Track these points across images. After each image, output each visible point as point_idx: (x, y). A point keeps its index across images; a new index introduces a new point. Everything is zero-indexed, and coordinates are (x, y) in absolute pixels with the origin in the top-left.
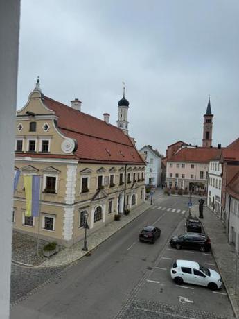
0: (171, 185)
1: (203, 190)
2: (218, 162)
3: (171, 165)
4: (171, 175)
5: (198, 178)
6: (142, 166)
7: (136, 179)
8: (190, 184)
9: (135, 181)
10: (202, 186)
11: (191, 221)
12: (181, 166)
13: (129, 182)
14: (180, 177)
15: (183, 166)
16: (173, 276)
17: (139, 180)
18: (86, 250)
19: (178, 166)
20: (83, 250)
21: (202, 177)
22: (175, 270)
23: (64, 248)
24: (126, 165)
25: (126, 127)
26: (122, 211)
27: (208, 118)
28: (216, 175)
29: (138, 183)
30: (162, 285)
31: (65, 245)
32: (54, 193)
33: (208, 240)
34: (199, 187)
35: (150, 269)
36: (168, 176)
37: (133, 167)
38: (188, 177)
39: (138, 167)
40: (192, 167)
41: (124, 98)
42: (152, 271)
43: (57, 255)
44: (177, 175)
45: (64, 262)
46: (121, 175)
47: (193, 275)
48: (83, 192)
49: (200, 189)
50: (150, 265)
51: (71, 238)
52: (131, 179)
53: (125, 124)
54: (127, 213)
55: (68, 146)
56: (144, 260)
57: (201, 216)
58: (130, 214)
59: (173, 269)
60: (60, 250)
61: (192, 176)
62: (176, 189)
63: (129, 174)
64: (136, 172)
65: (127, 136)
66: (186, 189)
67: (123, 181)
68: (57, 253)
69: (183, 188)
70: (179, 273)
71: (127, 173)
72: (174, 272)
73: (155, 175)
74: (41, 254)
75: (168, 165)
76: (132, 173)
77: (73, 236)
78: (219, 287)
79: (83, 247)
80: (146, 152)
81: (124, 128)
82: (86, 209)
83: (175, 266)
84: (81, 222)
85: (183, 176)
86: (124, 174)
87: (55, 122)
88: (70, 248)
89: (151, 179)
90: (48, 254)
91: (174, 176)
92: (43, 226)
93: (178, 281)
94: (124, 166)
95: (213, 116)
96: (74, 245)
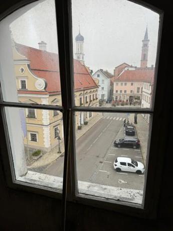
0: (116, 98)
1: (139, 101)
2: (149, 84)
3: (117, 84)
4: (117, 91)
5: (136, 92)
6: (95, 89)
7: (92, 99)
8: (130, 97)
9: (91, 101)
10: (138, 98)
11: (129, 127)
12: (124, 84)
13: (87, 102)
14: (123, 92)
15: (126, 84)
16: (115, 167)
17: (94, 100)
18: (61, 153)
19: (122, 84)
20: (58, 153)
21: (138, 92)
22: (116, 164)
23: (45, 153)
24: (84, 90)
25: (83, 58)
26: (83, 123)
27: (146, 43)
28: (147, 93)
29: (93, 102)
30: (109, 173)
31: (46, 150)
32: (34, 118)
33: (139, 141)
34: (136, 99)
35: (101, 162)
36: (114, 92)
37: (89, 91)
38: (128, 92)
39: (92, 90)
40: (132, 84)
41: (79, 34)
42: (103, 164)
43: (41, 158)
44: (121, 91)
45: (47, 163)
46: (81, 98)
47: (127, 166)
48: (54, 116)
49: (137, 100)
50: (101, 160)
51: (49, 146)
52: (88, 100)
53: (81, 56)
54: (86, 123)
55: (40, 85)
56: (98, 157)
57: (136, 122)
58: (88, 124)
59: (115, 163)
60: (43, 154)
61: (131, 91)
62: (120, 101)
63: (86, 97)
64: (92, 94)
65: (84, 66)
66: (127, 100)
67: (82, 102)
68: (41, 157)
69: (125, 101)
70: (119, 165)
71: (85, 96)
72: (116, 165)
73: (106, 93)
74: (31, 158)
75: (115, 84)
76: (88, 96)
77: (51, 144)
78: (142, 172)
79: (58, 151)
80: (98, 76)
81: (81, 59)
82: (58, 126)
83: (116, 161)
84: (55, 135)
85: (125, 91)
86: (82, 97)
87: (28, 65)
88: (50, 152)
89: (103, 95)
90: (36, 158)
91: (119, 92)
92: (30, 139)
93: (118, 170)
94: (82, 92)
95: (149, 41)
96: (52, 150)
